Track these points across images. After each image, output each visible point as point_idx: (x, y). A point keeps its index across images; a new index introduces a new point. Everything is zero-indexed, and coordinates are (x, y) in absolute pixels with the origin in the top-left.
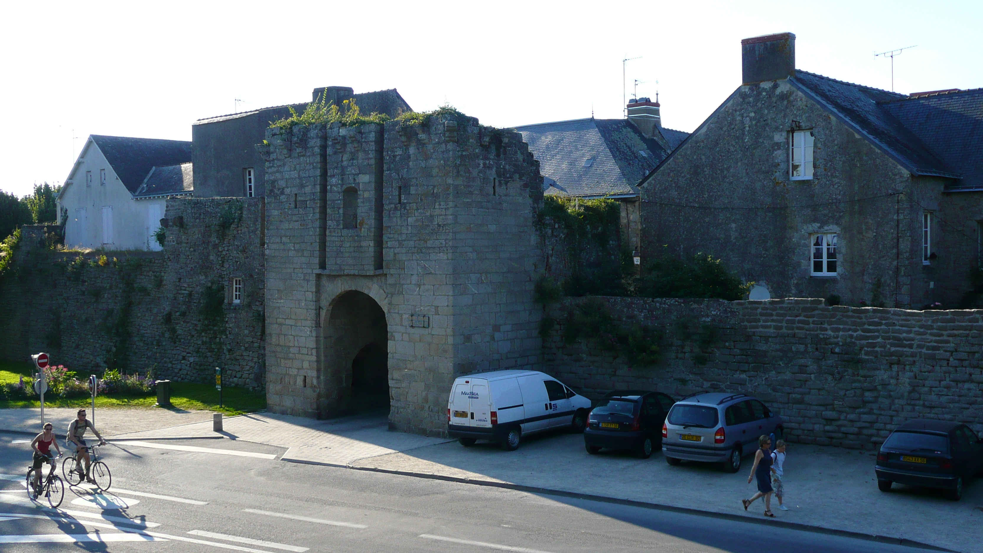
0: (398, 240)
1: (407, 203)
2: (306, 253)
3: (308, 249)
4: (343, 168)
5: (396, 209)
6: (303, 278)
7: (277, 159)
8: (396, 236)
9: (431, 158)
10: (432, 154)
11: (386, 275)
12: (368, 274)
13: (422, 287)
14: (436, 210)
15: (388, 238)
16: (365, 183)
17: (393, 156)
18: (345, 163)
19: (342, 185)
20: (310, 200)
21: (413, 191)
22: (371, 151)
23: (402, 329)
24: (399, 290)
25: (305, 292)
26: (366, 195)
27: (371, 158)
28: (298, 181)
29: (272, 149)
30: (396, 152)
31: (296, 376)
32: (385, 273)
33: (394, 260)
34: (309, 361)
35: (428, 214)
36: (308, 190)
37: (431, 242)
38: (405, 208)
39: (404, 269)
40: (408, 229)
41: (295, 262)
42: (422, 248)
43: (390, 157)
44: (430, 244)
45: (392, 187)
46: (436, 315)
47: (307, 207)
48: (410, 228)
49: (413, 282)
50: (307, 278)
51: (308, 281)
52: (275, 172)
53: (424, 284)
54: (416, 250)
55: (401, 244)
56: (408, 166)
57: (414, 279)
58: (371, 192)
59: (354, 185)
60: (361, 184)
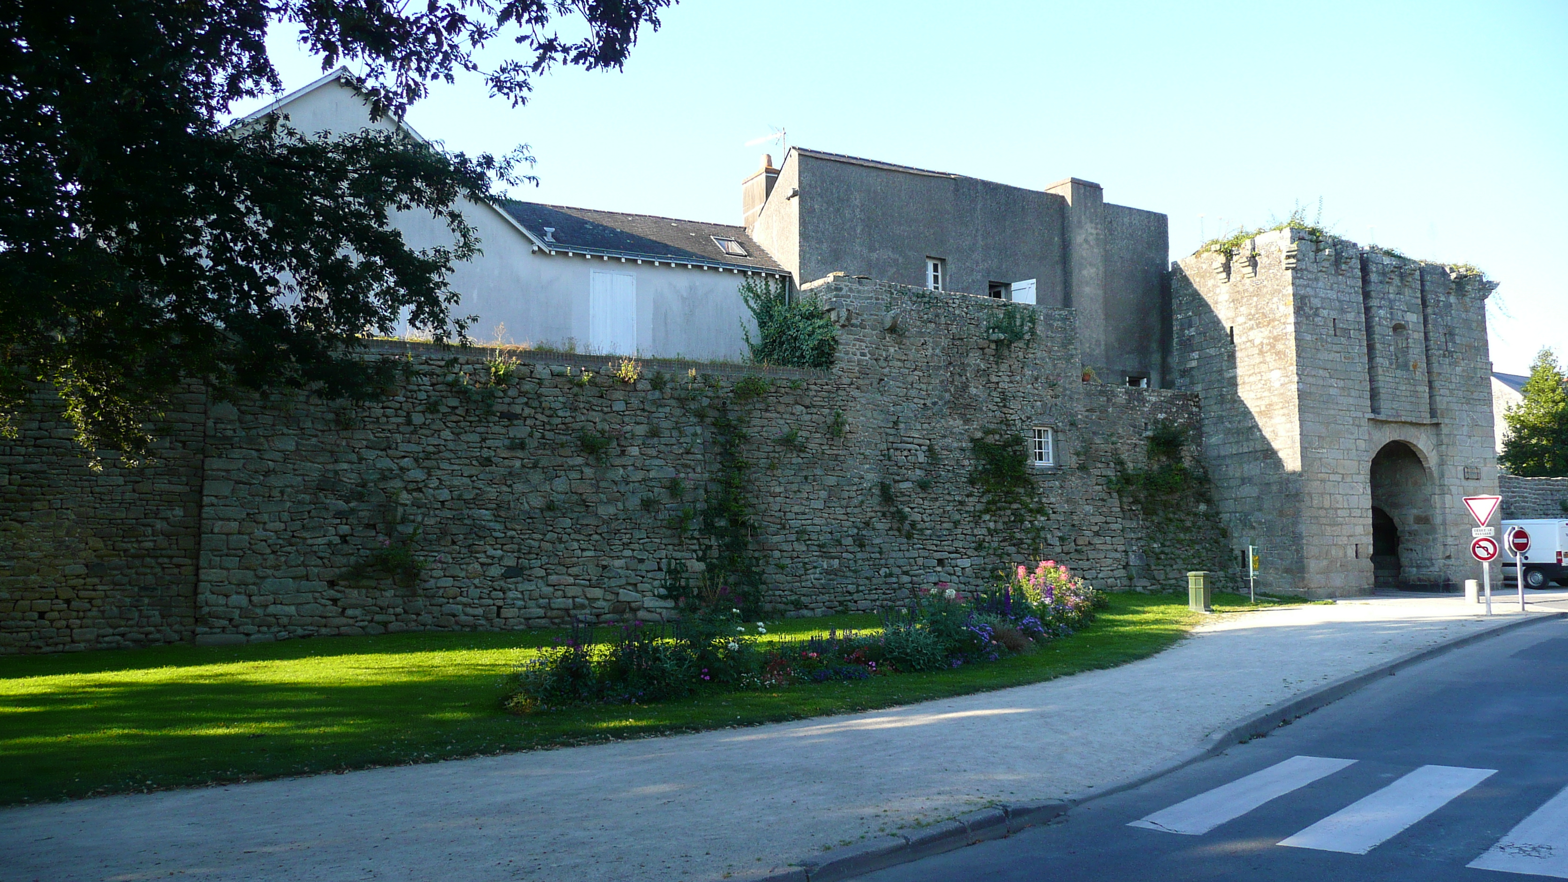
0: (1449, 389)
1: (1453, 351)
2: (1353, 393)
3: (1356, 387)
4: (1390, 301)
5: (1444, 356)
6: (1351, 422)
7: (1307, 270)
8: (1446, 384)
10: (1470, 307)
12: (1424, 423)
15: (1440, 385)
16: (1415, 323)
17: (1436, 301)
18: (1392, 297)
19: (1392, 319)
20: (1354, 329)
21: (1458, 339)
22: (1417, 289)
23: (1458, 482)
24: (1453, 441)
25: (1356, 440)
26: (1416, 335)
27: (1417, 298)
28: (1337, 303)
30: (1439, 297)
31: (1345, 546)
32: (1440, 422)
33: (1446, 409)
34: (1364, 525)
36: (1351, 316)
38: (1452, 356)
39: (1456, 419)
40: (1456, 379)
41: (1338, 401)
42: (1470, 399)
45: (1438, 332)
46: (1485, 468)
47: (1350, 337)
49: (1464, 433)
50: (1357, 422)
51: (1359, 426)
52: (1305, 286)
53: (1474, 435)
54: (1464, 401)
55: (1451, 393)
56: (1451, 314)
57: (1465, 430)
58: (1420, 334)
59: (1403, 322)
60: (1410, 323)
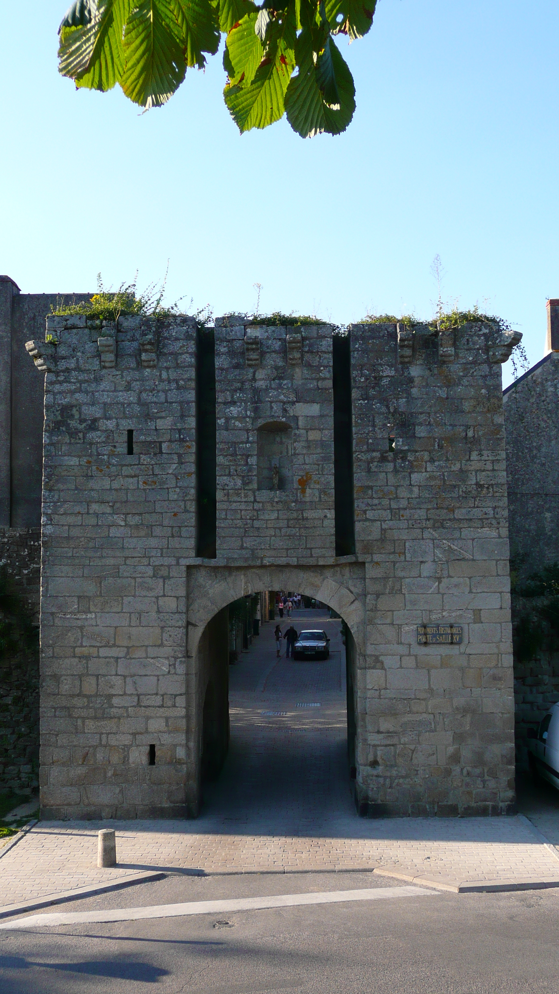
0: (390, 509)
1: (409, 450)
2: (157, 531)
3: (166, 523)
4: (256, 391)
5: (383, 459)
6: (150, 573)
7: (78, 369)
8: (385, 502)
9: (459, 384)
10: (460, 378)
11: (363, 564)
12: (321, 563)
13: (445, 581)
14: (472, 463)
15: (368, 505)
16: (313, 417)
17: (375, 378)
18: (261, 384)
19: (254, 419)
20: (170, 441)
21: (421, 432)
22: (325, 367)
23: (402, 649)
24: (393, 587)
25: (157, 598)
26: (314, 435)
27: (324, 379)
28: (137, 408)
29: (62, 351)
30: (383, 371)
31: (126, 748)
32: (360, 560)
33: (383, 540)
35: (456, 467)
36: (165, 424)
37: (464, 511)
38: (404, 459)
39: (404, 553)
40: (411, 491)
41: (126, 545)
42: (443, 520)
43: (367, 379)
44: (459, 514)
45: (374, 426)
46: (475, 623)
47: (161, 452)
48: (416, 490)
49: (425, 574)
50: (162, 573)
51: (165, 578)
52: (72, 392)
53: (449, 576)
54: (429, 524)
55: (395, 514)
56: (409, 394)
57: (427, 569)
58: (326, 432)
59: (284, 419)
60: (300, 418)
